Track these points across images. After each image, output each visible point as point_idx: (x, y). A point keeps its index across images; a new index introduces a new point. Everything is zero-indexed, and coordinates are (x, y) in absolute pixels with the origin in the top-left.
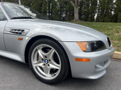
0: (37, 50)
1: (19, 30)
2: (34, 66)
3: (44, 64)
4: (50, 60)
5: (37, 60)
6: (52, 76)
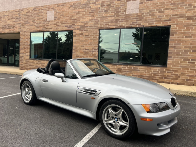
0: (107, 109)
1: (92, 91)
2: (105, 122)
3: (114, 122)
4: (119, 118)
5: (107, 118)
6: (121, 132)
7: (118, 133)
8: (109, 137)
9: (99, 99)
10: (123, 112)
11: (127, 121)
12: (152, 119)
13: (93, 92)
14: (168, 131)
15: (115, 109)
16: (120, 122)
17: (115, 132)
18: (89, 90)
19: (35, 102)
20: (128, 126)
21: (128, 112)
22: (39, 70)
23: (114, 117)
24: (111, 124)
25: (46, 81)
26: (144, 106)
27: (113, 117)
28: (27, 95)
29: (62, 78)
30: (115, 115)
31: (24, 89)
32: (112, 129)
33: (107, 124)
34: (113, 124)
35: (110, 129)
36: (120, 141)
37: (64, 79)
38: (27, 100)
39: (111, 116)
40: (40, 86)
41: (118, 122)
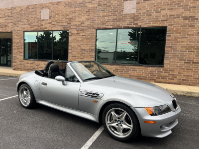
7: (121, 135)
8: (113, 140)
9: (101, 103)
10: (127, 115)
11: (130, 124)
12: (155, 122)
13: (95, 96)
14: (170, 132)
15: (118, 112)
16: (123, 125)
17: (118, 135)
18: (91, 93)
19: (34, 106)
20: (131, 129)
21: (132, 115)
22: (37, 73)
23: (118, 120)
24: (114, 127)
25: (45, 84)
26: (147, 109)
27: (116, 120)
28: (26, 99)
29: (63, 81)
30: (119, 118)
31: (22, 92)
32: (115, 132)
33: (110, 126)
34: (117, 127)
35: (113, 131)
36: (123, 144)
37: (65, 82)
38: (25, 103)
39: (114, 119)
40: (39, 89)
41: (121, 125)
